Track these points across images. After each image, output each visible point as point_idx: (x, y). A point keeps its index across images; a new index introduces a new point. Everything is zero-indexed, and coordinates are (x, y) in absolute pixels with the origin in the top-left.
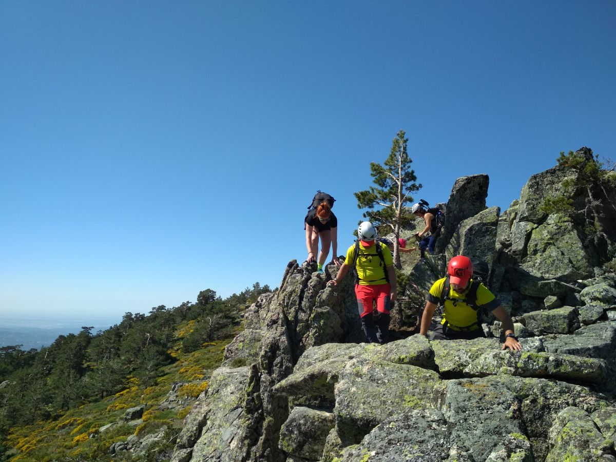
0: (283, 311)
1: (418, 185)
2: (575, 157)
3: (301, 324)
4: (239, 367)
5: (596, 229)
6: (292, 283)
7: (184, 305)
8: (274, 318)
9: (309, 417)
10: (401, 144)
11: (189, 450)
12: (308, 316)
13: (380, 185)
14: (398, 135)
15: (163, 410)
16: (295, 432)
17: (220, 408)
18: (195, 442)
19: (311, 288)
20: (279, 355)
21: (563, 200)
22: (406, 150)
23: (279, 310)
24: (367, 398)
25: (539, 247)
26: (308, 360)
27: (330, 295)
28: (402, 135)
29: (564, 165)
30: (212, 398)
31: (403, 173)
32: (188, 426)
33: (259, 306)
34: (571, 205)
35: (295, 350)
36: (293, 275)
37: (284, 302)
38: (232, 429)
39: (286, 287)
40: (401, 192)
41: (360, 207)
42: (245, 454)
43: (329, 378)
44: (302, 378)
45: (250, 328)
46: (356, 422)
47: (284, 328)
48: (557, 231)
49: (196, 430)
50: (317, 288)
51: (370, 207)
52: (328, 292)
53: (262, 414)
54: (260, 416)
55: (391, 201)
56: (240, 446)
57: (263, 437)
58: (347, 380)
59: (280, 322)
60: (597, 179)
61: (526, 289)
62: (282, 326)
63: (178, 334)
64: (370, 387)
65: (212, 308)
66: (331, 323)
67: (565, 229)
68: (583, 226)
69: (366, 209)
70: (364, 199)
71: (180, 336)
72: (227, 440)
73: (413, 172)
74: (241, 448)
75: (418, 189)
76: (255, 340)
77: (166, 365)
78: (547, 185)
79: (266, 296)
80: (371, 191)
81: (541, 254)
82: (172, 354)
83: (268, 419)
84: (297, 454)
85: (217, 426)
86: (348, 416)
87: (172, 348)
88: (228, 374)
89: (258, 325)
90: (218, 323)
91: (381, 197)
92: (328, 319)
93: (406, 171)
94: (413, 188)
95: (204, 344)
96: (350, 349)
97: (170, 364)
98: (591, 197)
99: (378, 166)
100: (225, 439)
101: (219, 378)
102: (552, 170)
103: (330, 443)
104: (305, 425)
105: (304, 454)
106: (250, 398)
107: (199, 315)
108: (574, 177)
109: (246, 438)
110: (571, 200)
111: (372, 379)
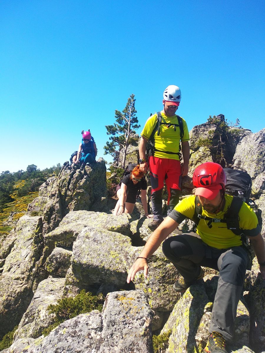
0: (59, 190)
1: (138, 126)
2: (216, 119)
3: (68, 198)
4: (35, 216)
5: (221, 156)
6: (65, 175)
7: (19, 171)
8: (53, 193)
9: (63, 254)
10: (132, 101)
11: (3, 260)
12: (72, 193)
13: (119, 123)
14: (131, 96)
15: (5, 226)
16: (54, 262)
17: (22, 239)
18: (7, 256)
19: (75, 178)
20: (54, 214)
21: (207, 141)
22: (134, 105)
23: (57, 189)
24: (90, 252)
25: (194, 162)
26: (68, 219)
27: (85, 183)
28: (133, 97)
29: (211, 122)
30: (18, 233)
31: (132, 118)
32: (4, 247)
33: (48, 184)
34: (211, 143)
35: (64, 211)
36: (66, 170)
37: (60, 185)
38: (27, 250)
39: (61, 176)
40: (129, 128)
41: (108, 134)
42: (32, 265)
43: (74, 234)
44: (60, 233)
45: (42, 196)
46: (83, 265)
47: (58, 199)
48: (203, 155)
49: (8, 249)
50: (78, 178)
51: (113, 134)
52: (84, 181)
53: (43, 244)
54: (42, 245)
55: (124, 132)
56: (30, 261)
57: (43, 257)
58: (81, 240)
59: (56, 195)
60: (225, 131)
61: (185, 184)
62: (57, 198)
63: (15, 186)
64: (92, 245)
65: (35, 174)
66: (84, 198)
67: (207, 155)
68: (215, 154)
69: (111, 135)
70: (110, 130)
71: (17, 188)
72: (24, 256)
73: (137, 118)
74: (30, 262)
75: (138, 128)
76: (44, 202)
77: (8, 202)
78: (201, 131)
79: (52, 179)
80: (114, 126)
81: (194, 166)
82: (12, 197)
83: (46, 247)
84: (54, 273)
85: (19, 248)
86: (78, 262)
87: (12, 194)
88: (28, 220)
89: (46, 194)
90: (37, 183)
91: (119, 129)
92: (82, 196)
93: (133, 117)
94: (136, 126)
95: (29, 193)
96: (91, 215)
97: (10, 202)
98: (221, 140)
99: (119, 112)
100: (23, 255)
101: (22, 222)
102: (204, 124)
103: (69, 273)
104: (60, 258)
105: (58, 274)
106: (37, 235)
107: (28, 177)
108: (214, 129)
109: (33, 256)
110: (211, 141)
111: (95, 240)
